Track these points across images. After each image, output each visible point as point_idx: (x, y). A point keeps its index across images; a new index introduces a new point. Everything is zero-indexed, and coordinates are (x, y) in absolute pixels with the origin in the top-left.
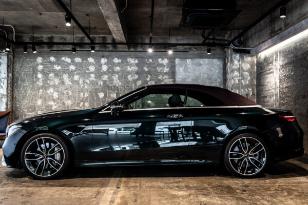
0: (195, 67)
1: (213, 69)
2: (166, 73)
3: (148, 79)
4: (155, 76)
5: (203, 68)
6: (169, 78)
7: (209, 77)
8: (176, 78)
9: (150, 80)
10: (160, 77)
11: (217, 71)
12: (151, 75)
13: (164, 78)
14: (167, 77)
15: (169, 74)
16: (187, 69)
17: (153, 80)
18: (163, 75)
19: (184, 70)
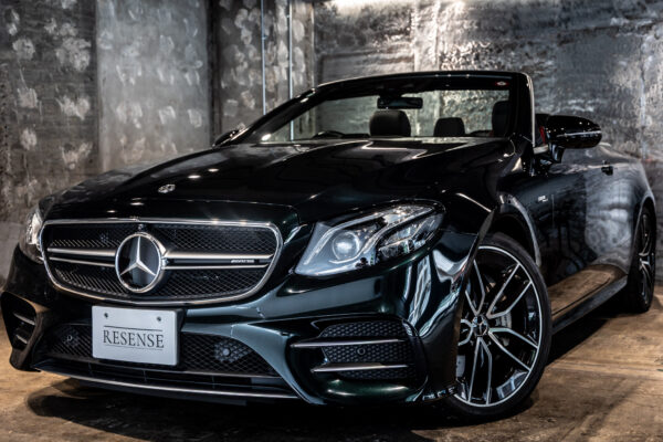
0: (146, 5)
1: (185, 21)
2: (67, 13)
3: (13, 29)
4: (35, 17)
5: (163, 13)
6: (77, 37)
7: (179, 50)
8: (99, 40)
9: (19, 35)
10: (51, 28)
11: (196, 32)
12: (20, 13)
13: (63, 33)
14: (72, 31)
15: (76, 19)
16: (127, 12)
17: (30, 36)
18: (60, 22)
19: (118, 11)
